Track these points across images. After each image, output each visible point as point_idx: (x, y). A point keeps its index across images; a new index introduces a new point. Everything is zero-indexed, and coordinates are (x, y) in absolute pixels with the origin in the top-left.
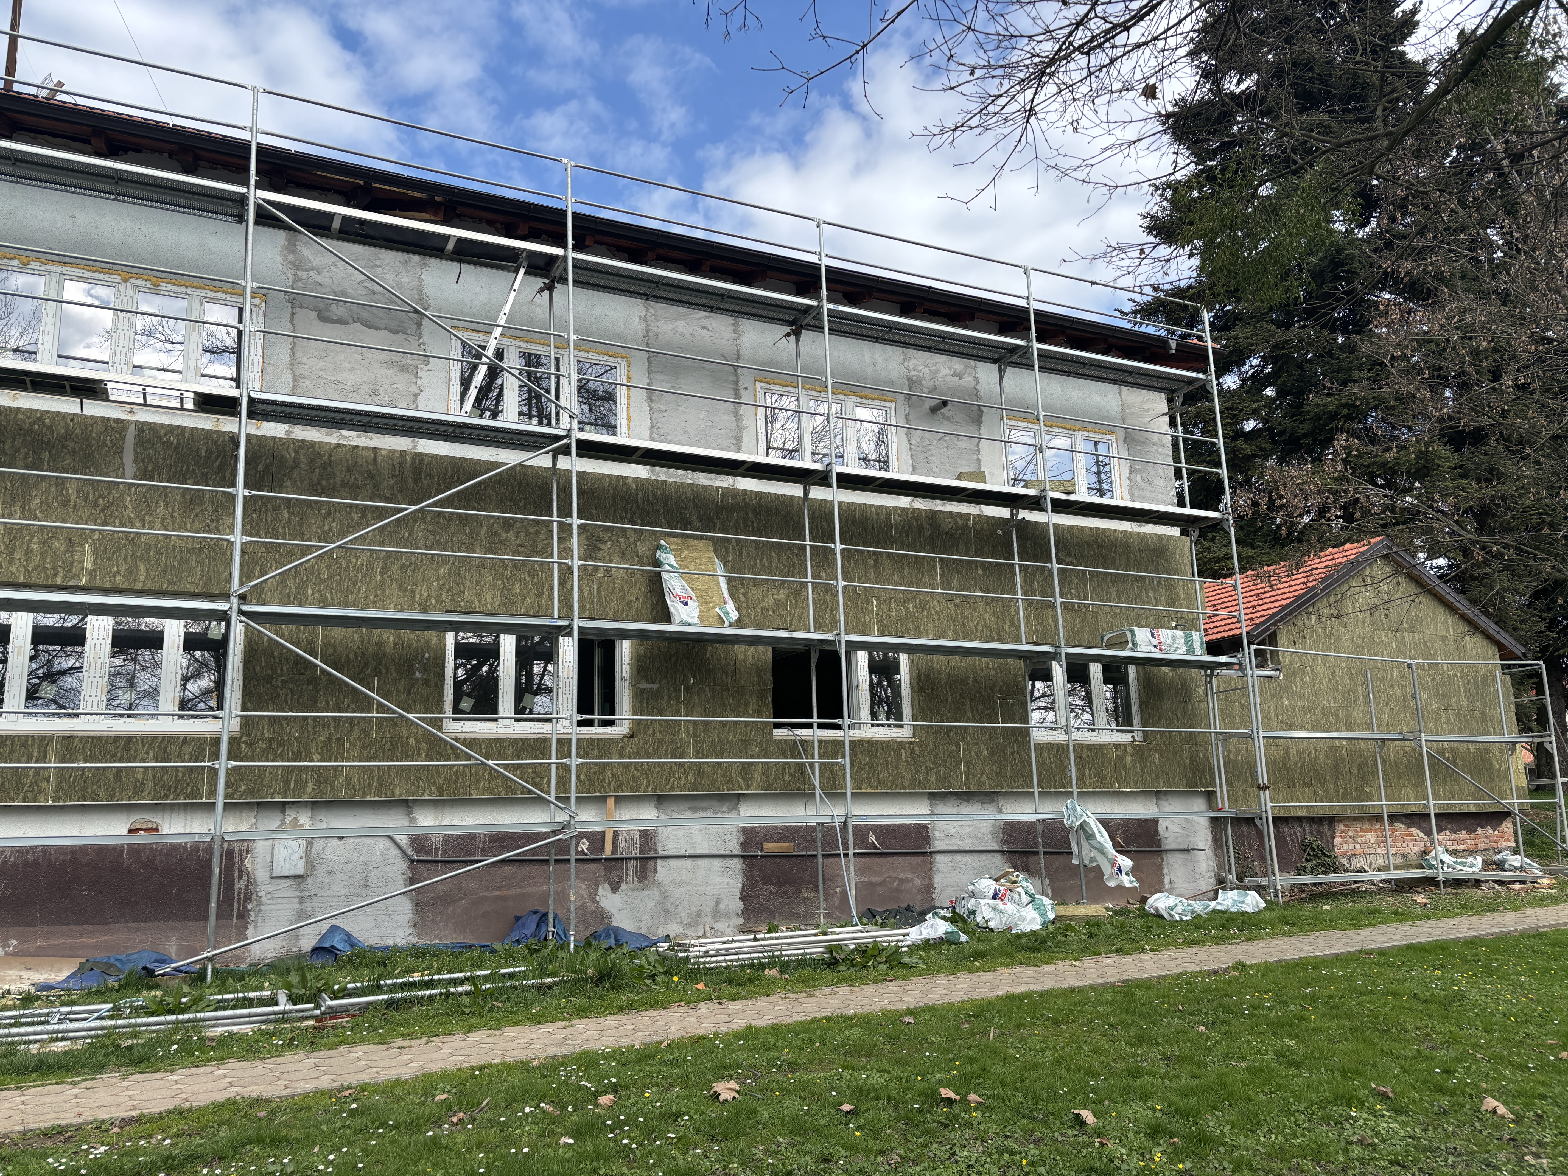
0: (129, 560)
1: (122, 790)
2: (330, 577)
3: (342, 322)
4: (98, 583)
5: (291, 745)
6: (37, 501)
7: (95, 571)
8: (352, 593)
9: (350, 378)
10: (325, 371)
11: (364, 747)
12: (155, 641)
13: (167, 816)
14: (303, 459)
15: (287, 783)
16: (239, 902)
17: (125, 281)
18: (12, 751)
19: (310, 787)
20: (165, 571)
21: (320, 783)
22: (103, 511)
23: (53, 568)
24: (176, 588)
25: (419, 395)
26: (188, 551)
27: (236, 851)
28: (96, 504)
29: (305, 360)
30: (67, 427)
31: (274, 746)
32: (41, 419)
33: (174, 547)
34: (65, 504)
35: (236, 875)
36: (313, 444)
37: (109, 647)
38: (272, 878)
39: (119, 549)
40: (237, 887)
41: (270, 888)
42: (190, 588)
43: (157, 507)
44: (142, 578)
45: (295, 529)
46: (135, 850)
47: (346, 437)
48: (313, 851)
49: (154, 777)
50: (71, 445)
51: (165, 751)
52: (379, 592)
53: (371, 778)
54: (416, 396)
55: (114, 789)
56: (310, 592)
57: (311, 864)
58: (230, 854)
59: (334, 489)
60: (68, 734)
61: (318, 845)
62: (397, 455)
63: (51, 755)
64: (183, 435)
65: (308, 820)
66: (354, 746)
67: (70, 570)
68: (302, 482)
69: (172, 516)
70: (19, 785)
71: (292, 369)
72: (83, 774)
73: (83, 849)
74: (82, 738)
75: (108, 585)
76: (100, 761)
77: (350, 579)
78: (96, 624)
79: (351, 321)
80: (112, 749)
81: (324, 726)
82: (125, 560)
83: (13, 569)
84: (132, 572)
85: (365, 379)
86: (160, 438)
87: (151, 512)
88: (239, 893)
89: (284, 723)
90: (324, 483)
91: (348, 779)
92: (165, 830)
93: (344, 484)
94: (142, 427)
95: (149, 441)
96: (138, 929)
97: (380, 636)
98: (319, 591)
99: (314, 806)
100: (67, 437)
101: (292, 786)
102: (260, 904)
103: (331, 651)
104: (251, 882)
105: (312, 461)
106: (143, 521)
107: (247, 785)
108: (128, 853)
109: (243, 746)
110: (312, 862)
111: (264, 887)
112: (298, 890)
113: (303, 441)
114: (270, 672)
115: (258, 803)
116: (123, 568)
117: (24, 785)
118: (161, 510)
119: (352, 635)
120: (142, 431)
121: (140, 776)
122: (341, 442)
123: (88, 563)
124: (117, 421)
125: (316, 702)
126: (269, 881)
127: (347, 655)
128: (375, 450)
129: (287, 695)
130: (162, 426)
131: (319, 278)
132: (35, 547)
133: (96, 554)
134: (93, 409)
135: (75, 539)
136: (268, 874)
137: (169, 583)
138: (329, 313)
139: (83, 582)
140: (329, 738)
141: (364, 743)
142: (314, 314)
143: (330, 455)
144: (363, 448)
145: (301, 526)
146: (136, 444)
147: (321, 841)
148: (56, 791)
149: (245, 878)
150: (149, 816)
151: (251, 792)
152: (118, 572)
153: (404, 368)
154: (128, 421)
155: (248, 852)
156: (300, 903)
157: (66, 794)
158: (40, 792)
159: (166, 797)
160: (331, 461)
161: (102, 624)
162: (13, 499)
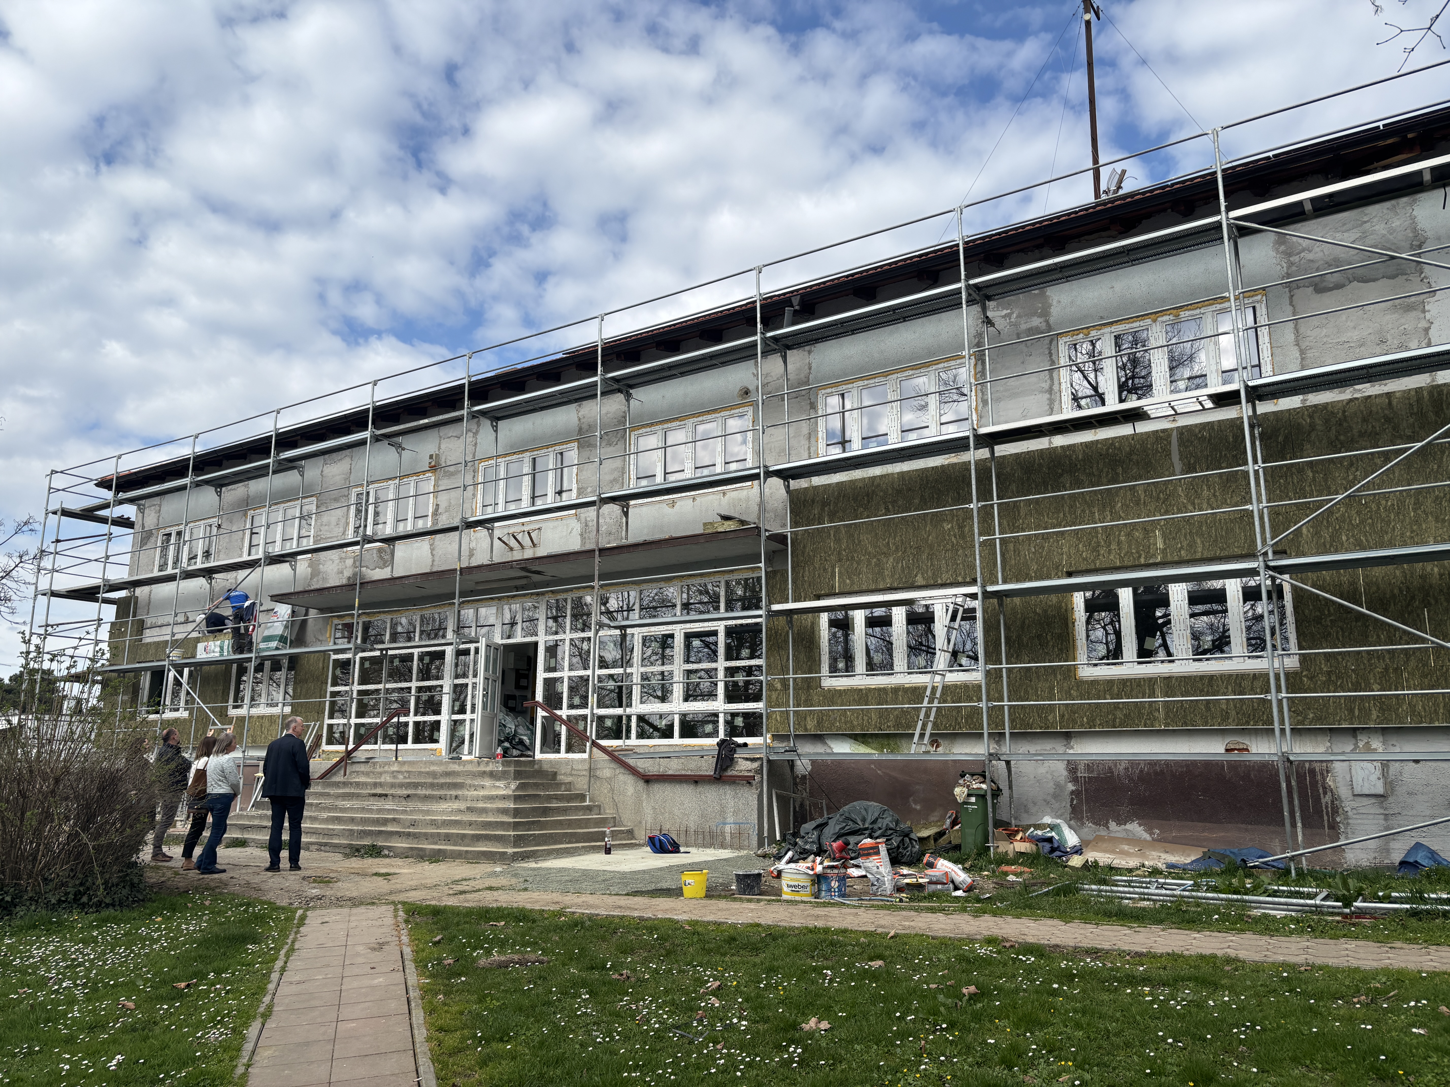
0: (1188, 537)
1: (1213, 718)
2: (1362, 522)
3: (1339, 286)
4: (1169, 558)
5: (1350, 677)
6: (1120, 505)
7: (1165, 549)
8: (1387, 533)
9: (1354, 335)
10: (1329, 336)
11: (1424, 676)
12: (1220, 596)
13: (1253, 739)
14: (1318, 421)
15: (1351, 711)
16: (1327, 814)
17: (1155, 321)
18: (1132, 690)
19: (1374, 714)
20: (1216, 541)
21: (1384, 710)
22: (1163, 502)
23: (1138, 552)
24: (1226, 553)
25: (1429, 328)
26: (1231, 521)
27: (1317, 770)
28: (1158, 498)
29: (1309, 333)
30: (1130, 445)
31: (1333, 678)
32: (1112, 444)
33: (1220, 520)
34: (1138, 503)
35: (1321, 791)
36: (1325, 406)
37: (1187, 606)
38: (1354, 795)
39: (1180, 530)
40: (1323, 801)
41: (1355, 804)
42: (1238, 551)
43: (1202, 491)
44: (1200, 550)
45: (1321, 485)
46: (1234, 766)
47: (1360, 390)
48: (1390, 773)
49: (1235, 707)
50: (1135, 457)
51: (1240, 686)
52: (1415, 528)
53: (1436, 705)
54: (1427, 330)
55: (1206, 717)
56: (1344, 538)
57: (1390, 785)
58: (1312, 772)
59: (1352, 441)
60: (1167, 675)
61: (1394, 768)
62: (1413, 393)
63: (1158, 692)
64: (1213, 429)
65: (1380, 745)
66: (1413, 675)
67: (1149, 552)
68: (1320, 442)
69: (1214, 495)
70: (1140, 715)
71: (1297, 345)
72: (1182, 706)
73: (1194, 763)
74: (1177, 678)
75: (1176, 558)
76: (1193, 696)
77: (1383, 520)
78: (1175, 589)
79: (1347, 282)
80: (1200, 685)
81: (1378, 658)
82: (1185, 537)
83: (1112, 557)
84: (1192, 545)
85: (1370, 331)
86: (1196, 435)
87: (1198, 496)
88: (1327, 807)
89: (1340, 658)
90: (1342, 438)
91: (1412, 707)
92: (1254, 749)
93: (1362, 435)
94: (1181, 430)
95: (1188, 441)
96: (1246, 830)
97: (1423, 569)
98: (1353, 536)
99: (1384, 731)
100: (1131, 452)
101: (1357, 713)
102: (1347, 818)
103: (1374, 589)
104: (1335, 798)
105: (1327, 421)
106: (1193, 504)
107: (1314, 713)
108: (1228, 768)
109: (1305, 679)
110: (1391, 783)
111: (1348, 805)
112: (1382, 808)
113: (1315, 406)
114: (1318, 613)
115: (1330, 729)
116: (1185, 544)
117: (1143, 714)
118: (1206, 493)
119: (1396, 572)
120: (1182, 434)
121: (1224, 707)
122: (1356, 396)
123: (1160, 544)
124: (1164, 431)
125: (1367, 637)
126: (1352, 798)
127: (1392, 591)
128: (1389, 395)
129: (1337, 633)
130: (1196, 425)
131: (1310, 256)
132: (1123, 538)
133: (1164, 537)
134: (1143, 427)
135: (1149, 528)
136: (1350, 792)
137: (1221, 550)
138: (1324, 284)
139: (1159, 560)
140: (1386, 669)
141: (1423, 672)
142: (1311, 289)
143: (1344, 412)
144: (1376, 396)
145: (1326, 481)
146: (1179, 445)
147: (1397, 764)
148: (1165, 719)
149: (1329, 794)
150: (1240, 739)
151: (1319, 719)
152: (1182, 547)
153: (1409, 308)
154: (1172, 429)
155: (1328, 772)
156: (1386, 820)
157: (1172, 721)
158: (1155, 720)
159: (1248, 723)
160: (1345, 417)
161: (1179, 589)
162: (1104, 507)
